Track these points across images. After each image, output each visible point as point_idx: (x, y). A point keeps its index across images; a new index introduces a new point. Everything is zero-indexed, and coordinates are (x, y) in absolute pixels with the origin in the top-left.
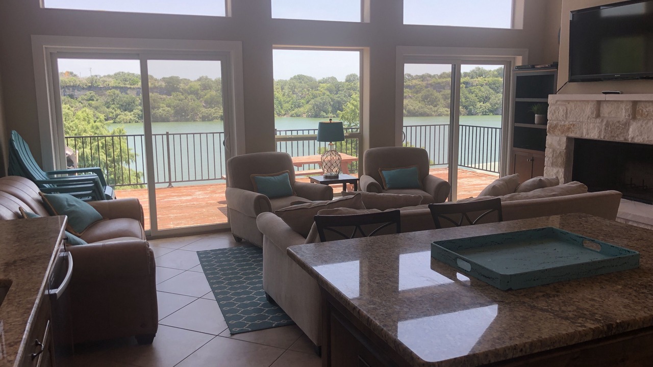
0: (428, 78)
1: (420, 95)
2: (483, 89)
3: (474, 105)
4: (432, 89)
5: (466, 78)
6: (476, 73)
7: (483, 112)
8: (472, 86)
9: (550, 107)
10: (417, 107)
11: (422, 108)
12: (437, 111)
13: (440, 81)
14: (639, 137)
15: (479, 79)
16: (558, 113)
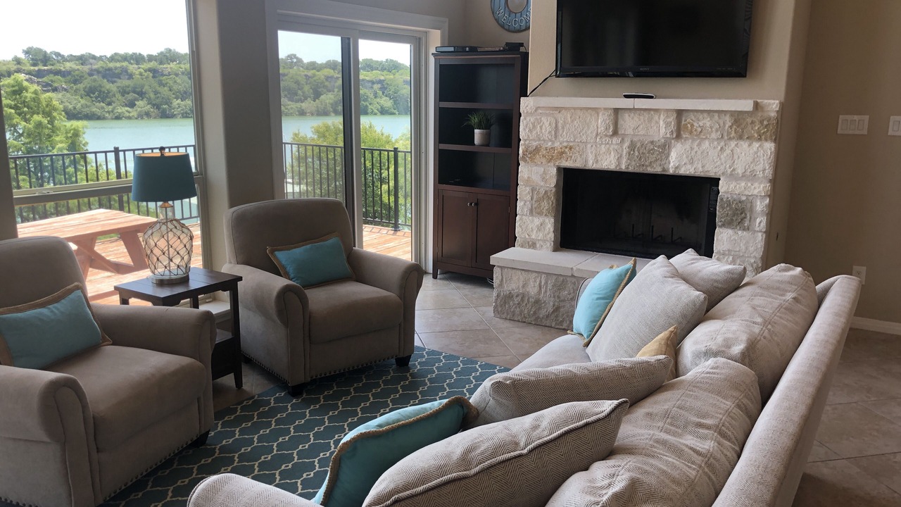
0: (91, 61)
1: (81, 86)
2: (179, 81)
3: (168, 103)
4: (101, 78)
5: (152, 63)
6: (167, 56)
7: (182, 114)
8: (163, 75)
9: (525, 119)
10: (79, 105)
11: (87, 106)
12: (112, 112)
13: (111, 65)
14: (689, 166)
15: (173, 65)
16: (541, 127)
